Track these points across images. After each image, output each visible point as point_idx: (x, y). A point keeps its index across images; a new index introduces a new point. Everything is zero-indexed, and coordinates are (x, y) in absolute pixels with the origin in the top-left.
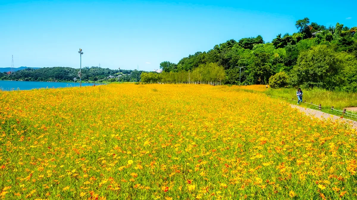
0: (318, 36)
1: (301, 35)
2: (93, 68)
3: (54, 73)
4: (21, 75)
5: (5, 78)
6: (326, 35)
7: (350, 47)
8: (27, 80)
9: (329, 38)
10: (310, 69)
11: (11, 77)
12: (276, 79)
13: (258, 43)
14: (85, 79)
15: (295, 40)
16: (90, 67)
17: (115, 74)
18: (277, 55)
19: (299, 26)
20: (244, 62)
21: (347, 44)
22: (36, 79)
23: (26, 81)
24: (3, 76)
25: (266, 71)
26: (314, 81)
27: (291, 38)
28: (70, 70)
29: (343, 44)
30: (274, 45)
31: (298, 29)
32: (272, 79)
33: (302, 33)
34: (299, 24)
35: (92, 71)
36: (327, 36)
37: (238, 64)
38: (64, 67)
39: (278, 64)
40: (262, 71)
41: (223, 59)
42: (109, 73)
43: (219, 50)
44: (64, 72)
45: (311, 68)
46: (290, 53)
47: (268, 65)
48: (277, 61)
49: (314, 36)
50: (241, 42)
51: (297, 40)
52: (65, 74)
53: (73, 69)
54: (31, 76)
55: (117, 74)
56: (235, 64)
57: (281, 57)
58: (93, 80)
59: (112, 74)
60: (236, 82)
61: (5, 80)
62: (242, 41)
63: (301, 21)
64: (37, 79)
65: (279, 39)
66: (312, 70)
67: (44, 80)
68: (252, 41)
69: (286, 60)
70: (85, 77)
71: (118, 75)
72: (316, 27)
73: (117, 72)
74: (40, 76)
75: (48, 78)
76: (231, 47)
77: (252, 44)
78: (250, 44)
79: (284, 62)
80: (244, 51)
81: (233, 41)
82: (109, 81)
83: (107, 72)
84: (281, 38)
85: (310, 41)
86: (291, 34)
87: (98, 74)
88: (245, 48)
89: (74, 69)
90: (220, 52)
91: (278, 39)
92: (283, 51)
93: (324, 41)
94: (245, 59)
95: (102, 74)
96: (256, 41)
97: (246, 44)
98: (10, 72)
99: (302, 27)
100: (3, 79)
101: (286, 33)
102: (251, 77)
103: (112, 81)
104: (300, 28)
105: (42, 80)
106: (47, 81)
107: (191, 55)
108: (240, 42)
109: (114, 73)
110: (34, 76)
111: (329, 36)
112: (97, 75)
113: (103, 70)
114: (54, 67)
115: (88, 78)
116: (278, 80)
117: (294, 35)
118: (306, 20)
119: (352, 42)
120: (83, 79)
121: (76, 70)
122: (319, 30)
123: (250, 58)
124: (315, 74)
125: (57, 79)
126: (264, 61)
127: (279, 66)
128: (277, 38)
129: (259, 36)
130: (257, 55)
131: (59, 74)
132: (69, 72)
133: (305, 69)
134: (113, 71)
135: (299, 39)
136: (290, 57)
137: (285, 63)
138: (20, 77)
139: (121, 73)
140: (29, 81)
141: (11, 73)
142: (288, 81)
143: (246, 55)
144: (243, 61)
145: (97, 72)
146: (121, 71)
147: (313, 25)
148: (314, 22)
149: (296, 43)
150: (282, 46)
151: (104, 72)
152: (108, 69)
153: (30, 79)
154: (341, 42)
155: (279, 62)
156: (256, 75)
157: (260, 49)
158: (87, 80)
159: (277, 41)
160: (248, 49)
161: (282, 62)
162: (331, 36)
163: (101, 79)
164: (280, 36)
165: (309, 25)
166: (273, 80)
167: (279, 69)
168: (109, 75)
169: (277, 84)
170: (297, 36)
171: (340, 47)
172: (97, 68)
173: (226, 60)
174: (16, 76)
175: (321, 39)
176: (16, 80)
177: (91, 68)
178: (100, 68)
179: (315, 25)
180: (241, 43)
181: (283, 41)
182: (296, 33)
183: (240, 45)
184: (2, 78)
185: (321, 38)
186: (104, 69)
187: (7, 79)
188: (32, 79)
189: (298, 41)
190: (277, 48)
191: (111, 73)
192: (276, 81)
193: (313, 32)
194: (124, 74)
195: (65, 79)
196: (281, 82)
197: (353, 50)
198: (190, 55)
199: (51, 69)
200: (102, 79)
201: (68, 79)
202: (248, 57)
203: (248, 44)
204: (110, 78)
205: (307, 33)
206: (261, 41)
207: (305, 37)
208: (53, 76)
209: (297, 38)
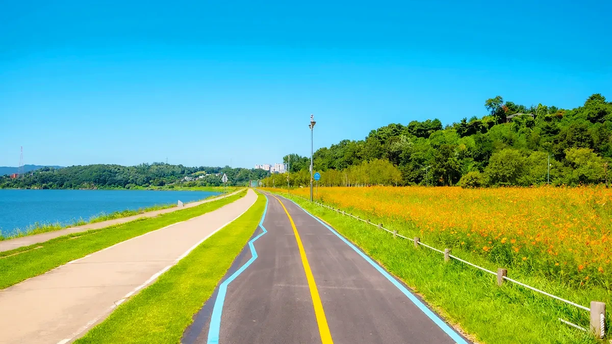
0: (516, 121)
1: (492, 119)
2: (157, 164)
3: (91, 175)
4: (36, 180)
5: (8, 185)
6: (525, 120)
7: (555, 137)
8: (45, 188)
9: (530, 124)
10: (499, 171)
11: (19, 183)
12: (468, 180)
13: (436, 129)
14: (145, 184)
15: (486, 125)
16: (150, 164)
17: (192, 174)
18: (463, 147)
19: (490, 107)
20: (420, 157)
21: (552, 133)
22: (61, 186)
23: (43, 188)
24: (4, 182)
25: (451, 168)
26: (503, 181)
27: (480, 123)
28: (119, 169)
29: (547, 133)
30: (457, 132)
31: (488, 110)
32: (464, 179)
33: (494, 115)
34: (490, 104)
35: (154, 170)
36: (528, 122)
37: (412, 159)
38: (108, 165)
39: (465, 159)
40: (445, 169)
41: (389, 152)
42: (183, 172)
43: (381, 139)
44: (109, 173)
45: (501, 170)
46: (481, 145)
47: (451, 161)
48: (464, 154)
49: (511, 120)
50: (411, 127)
51: (488, 125)
52: (110, 176)
53: (123, 167)
54: (52, 181)
55: (197, 173)
56: (408, 160)
57: (469, 150)
58: (158, 185)
59: (189, 174)
60: (410, 183)
61: (7, 188)
62: (413, 126)
63: (492, 100)
64: (63, 184)
65: (464, 124)
66: (501, 172)
67: (76, 186)
68: (427, 127)
69: (476, 154)
70: (144, 181)
71: (198, 176)
72: (512, 108)
73: (196, 170)
74: (68, 180)
75: (81, 183)
76: (397, 135)
77: (427, 130)
78: (425, 131)
79: (474, 156)
80: (416, 140)
81: (400, 127)
82: (185, 186)
83: (180, 171)
84: (466, 124)
85: (505, 127)
86: (480, 118)
87: (164, 175)
88: (418, 136)
89: (125, 167)
90: (382, 143)
91: (462, 124)
92: (471, 140)
93: (523, 127)
94: (421, 153)
95: (172, 175)
96: (432, 127)
97: (419, 130)
98: (16, 175)
99: (494, 109)
100: (3, 187)
101: (473, 116)
102: (429, 176)
103: (190, 186)
104: (491, 110)
105: (71, 186)
106: (80, 187)
107: (335, 144)
108: (409, 128)
109: (191, 172)
110: (57, 181)
111: (530, 122)
112: (163, 177)
113: (172, 167)
114: (92, 165)
115: (148, 182)
116: (470, 181)
117: (483, 118)
118: (499, 99)
119: (558, 130)
120: (140, 184)
121: (128, 170)
122: (517, 112)
123: (426, 150)
124: (504, 176)
125: (97, 184)
126: (447, 155)
127: (467, 161)
128: (461, 122)
129: (436, 120)
130: (435, 147)
131: (100, 177)
132: (116, 173)
133: (495, 171)
134: (189, 169)
135: (491, 124)
136: (481, 149)
137: (474, 158)
138: (34, 182)
139: (204, 172)
140: (48, 188)
141: (18, 176)
142: (481, 182)
143: (420, 147)
144: (418, 155)
145: (162, 171)
146: (202, 169)
147: (509, 105)
148: (510, 101)
149: (487, 129)
150: (468, 134)
151: (175, 170)
152: (180, 166)
153: (51, 186)
154: (545, 130)
155: (467, 157)
156: (437, 173)
157: (440, 138)
158: (147, 184)
159: (461, 127)
160: (423, 138)
161: (470, 156)
162: (533, 122)
163: (170, 183)
164: (465, 121)
165: (503, 105)
166: (465, 181)
167: (468, 165)
168: (183, 175)
169: (469, 185)
170: (488, 120)
171: (544, 137)
172: (162, 164)
173: (395, 153)
174: (28, 181)
175: (520, 125)
176: (27, 188)
177: (152, 165)
178: (167, 164)
179: (511, 105)
180: (412, 130)
181: (470, 126)
182: (487, 116)
183: (409, 131)
184: (3, 184)
185: (520, 123)
186: (174, 166)
187: (11, 187)
188: (55, 186)
189: (489, 128)
190: (462, 136)
191: (185, 172)
192: (467, 181)
193: (509, 115)
194: (208, 173)
195: (110, 185)
196: (474, 183)
197: (559, 141)
198: (333, 145)
199: (86, 168)
200: (172, 183)
201: (115, 185)
202: (425, 149)
203: (422, 131)
204: (185, 181)
205: (501, 116)
206: (439, 127)
207: (500, 122)
208: (90, 180)
209: (488, 123)
